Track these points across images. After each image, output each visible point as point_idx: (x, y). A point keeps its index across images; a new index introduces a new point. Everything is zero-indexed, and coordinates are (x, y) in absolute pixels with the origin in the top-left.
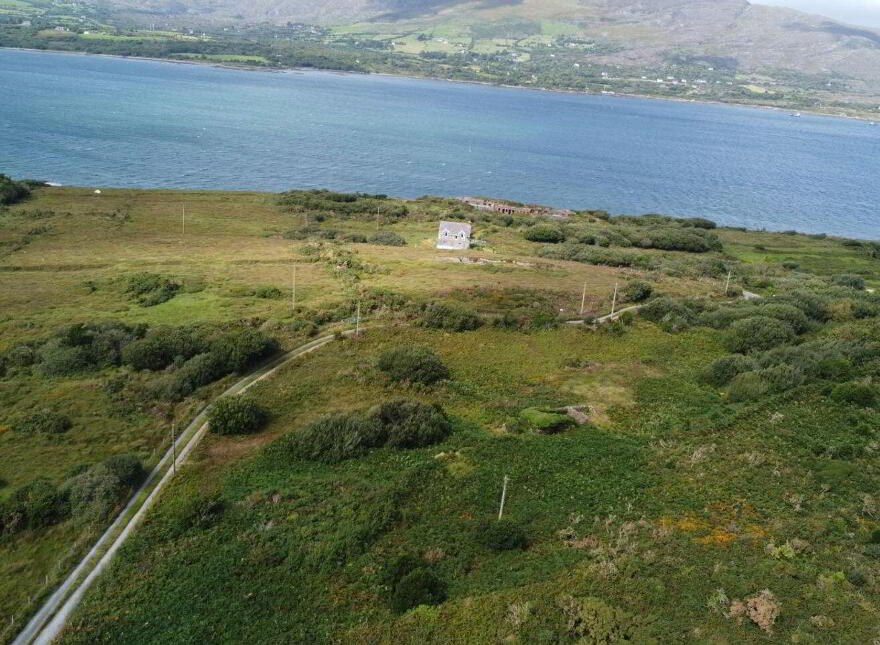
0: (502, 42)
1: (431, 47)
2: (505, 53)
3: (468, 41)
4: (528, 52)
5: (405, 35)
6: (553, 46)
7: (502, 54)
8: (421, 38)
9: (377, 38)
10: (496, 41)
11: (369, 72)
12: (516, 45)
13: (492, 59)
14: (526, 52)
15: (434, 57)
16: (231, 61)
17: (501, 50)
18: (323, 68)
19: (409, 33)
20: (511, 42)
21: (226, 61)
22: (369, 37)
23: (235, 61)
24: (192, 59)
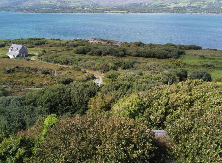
0: (199, 3)
1: (178, 5)
2: (200, 6)
3: (189, 3)
4: (207, 5)
5: (171, 3)
6: (215, 2)
7: (199, 6)
8: (175, 4)
9: (163, 5)
10: (197, 2)
11: (154, 13)
12: (203, 3)
13: (195, 7)
14: (206, 5)
15: (176, 8)
16: (117, 12)
17: (198, 5)
18: (141, 12)
19: (172, 3)
20: (202, 3)
21: (115, 12)
22: (161, 4)
23: (118, 12)
24: (107, 13)
